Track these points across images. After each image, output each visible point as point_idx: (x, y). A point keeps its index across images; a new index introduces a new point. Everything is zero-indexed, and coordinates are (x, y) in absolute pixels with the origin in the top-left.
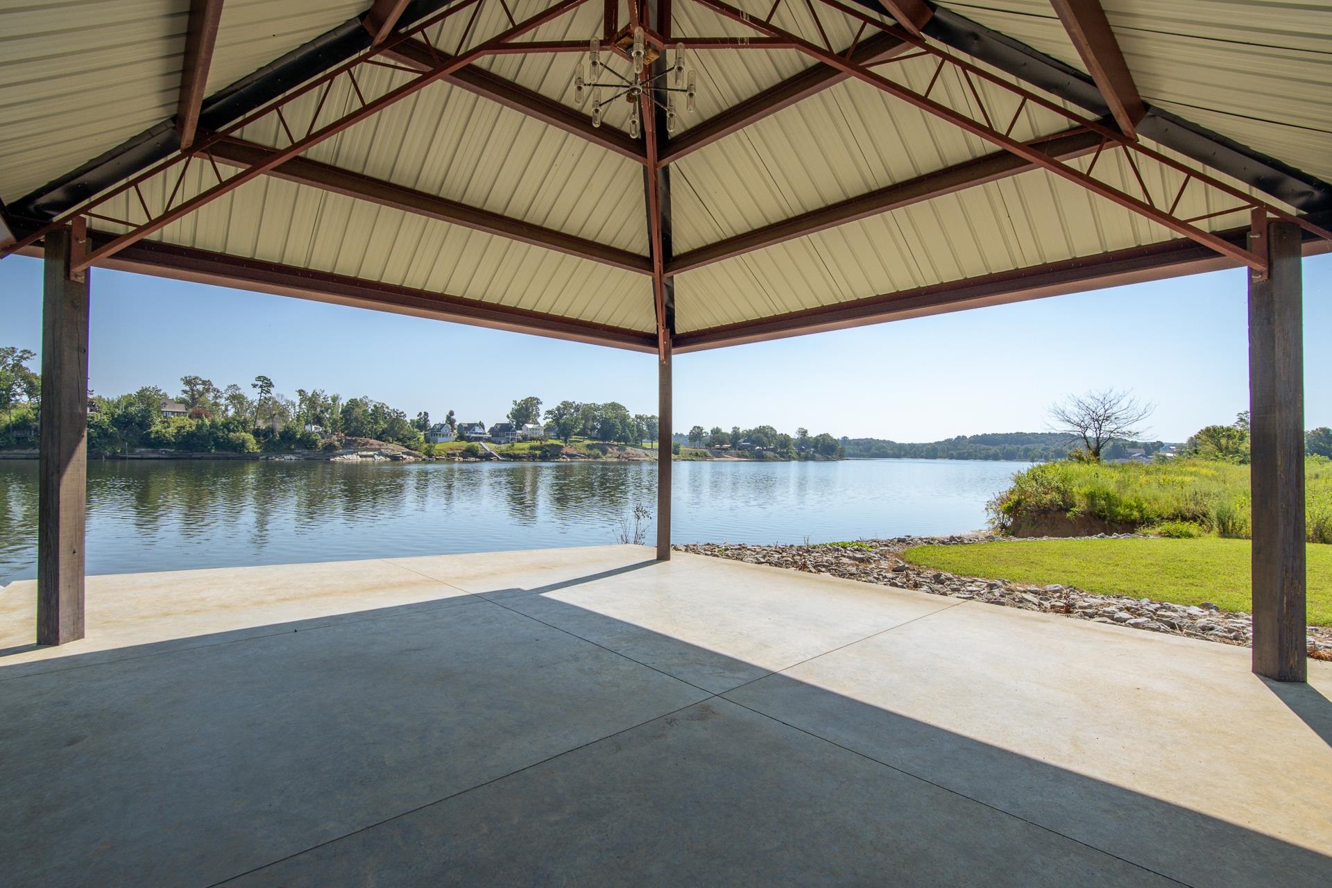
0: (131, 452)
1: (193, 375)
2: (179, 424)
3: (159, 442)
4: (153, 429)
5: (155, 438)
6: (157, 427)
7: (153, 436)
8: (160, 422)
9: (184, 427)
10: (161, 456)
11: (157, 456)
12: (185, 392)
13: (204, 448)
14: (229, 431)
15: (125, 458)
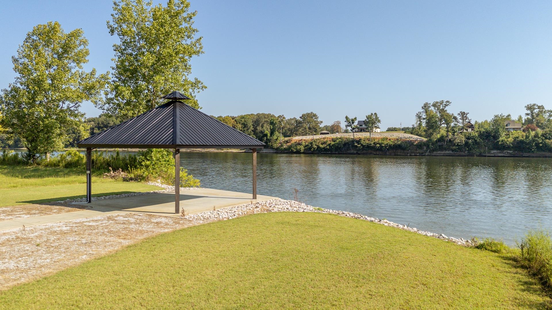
0: (489, 153)
1: (532, 103)
2: (516, 135)
3: (503, 147)
4: (501, 139)
5: (501, 144)
6: (503, 138)
7: (500, 143)
8: (505, 135)
9: (518, 138)
10: (505, 155)
11: (503, 155)
12: (527, 114)
13: (529, 150)
14: (546, 138)
15: (485, 156)
